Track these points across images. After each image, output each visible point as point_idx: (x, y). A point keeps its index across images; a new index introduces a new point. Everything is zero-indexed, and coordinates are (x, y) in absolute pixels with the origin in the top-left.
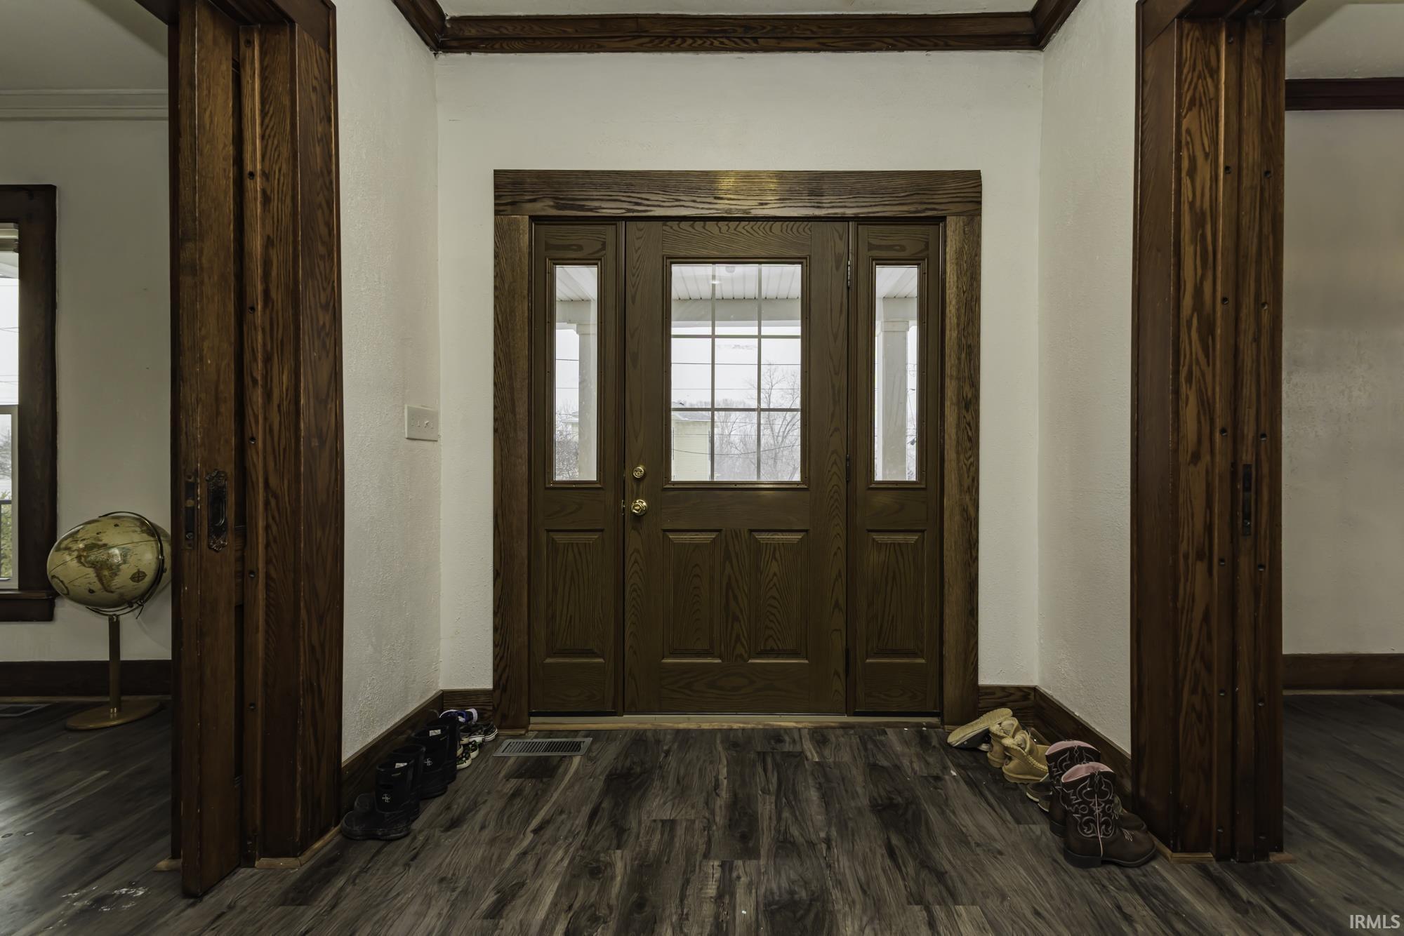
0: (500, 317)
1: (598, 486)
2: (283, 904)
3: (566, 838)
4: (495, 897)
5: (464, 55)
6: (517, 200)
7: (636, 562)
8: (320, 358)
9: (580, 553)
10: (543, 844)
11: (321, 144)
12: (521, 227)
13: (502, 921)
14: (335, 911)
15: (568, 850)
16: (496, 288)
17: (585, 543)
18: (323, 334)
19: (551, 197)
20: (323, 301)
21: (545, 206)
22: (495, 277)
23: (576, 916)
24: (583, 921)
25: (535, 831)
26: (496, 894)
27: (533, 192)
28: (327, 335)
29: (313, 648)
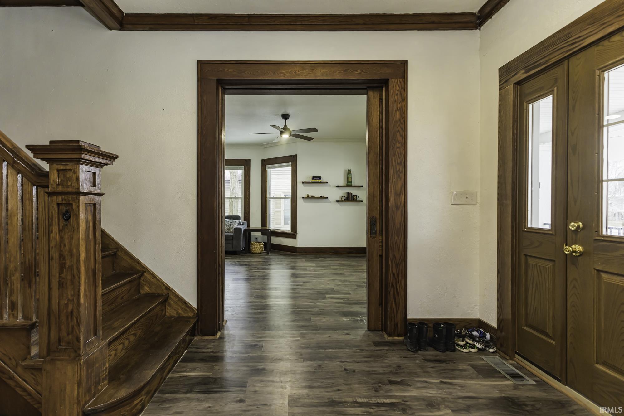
0: (500, 142)
1: (551, 232)
2: (373, 343)
3: (445, 392)
4: (399, 381)
5: (489, 20)
6: (508, 79)
7: (574, 287)
8: (397, 181)
9: (541, 272)
10: (436, 386)
11: (399, 111)
12: (510, 91)
13: (389, 385)
14: (375, 351)
15: (439, 394)
16: (499, 128)
17: (544, 267)
18: (398, 173)
19: (523, 68)
20: (399, 161)
21: (520, 75)
22: (499, 122)
23: (402, 404)
24: (401, 407)
25: (441, 382)
26: (401, 380)
27: (515, 70)
28: (401, 173)
29: (393, 274)
